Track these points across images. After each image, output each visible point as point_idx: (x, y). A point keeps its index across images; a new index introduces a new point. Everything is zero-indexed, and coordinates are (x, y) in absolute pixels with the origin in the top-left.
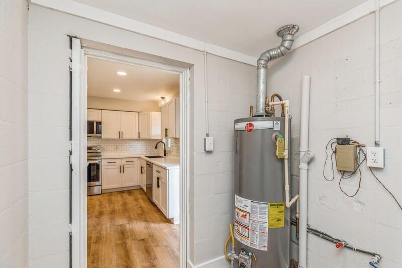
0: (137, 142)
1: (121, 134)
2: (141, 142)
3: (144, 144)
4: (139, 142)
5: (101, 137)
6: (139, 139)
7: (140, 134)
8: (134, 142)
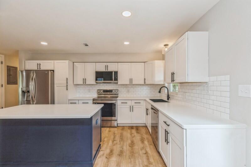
0: (143, 87)
1: (131, 80)
2: (146, 87)
3: (148, 88)
4: (145, 87)
5: (117, 83)
6: (145, 84)
7: (146, 80)
8: (141, 87)
